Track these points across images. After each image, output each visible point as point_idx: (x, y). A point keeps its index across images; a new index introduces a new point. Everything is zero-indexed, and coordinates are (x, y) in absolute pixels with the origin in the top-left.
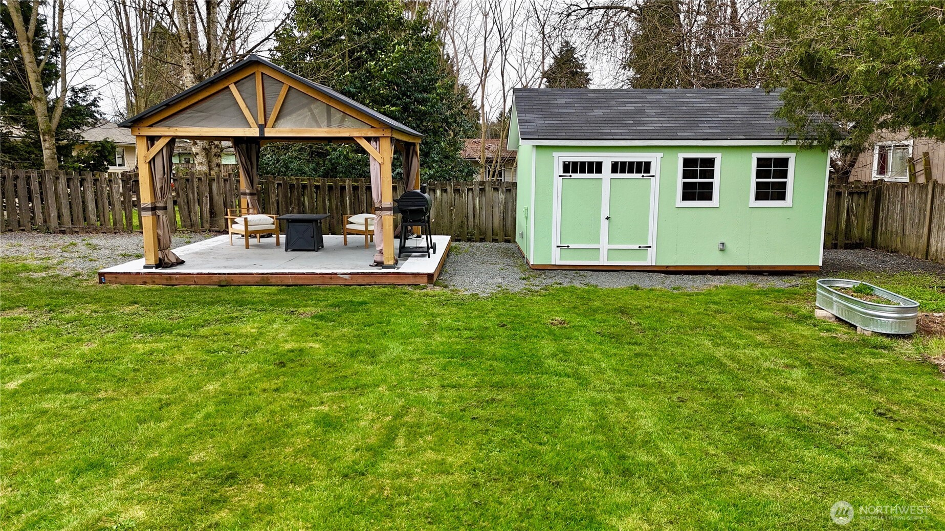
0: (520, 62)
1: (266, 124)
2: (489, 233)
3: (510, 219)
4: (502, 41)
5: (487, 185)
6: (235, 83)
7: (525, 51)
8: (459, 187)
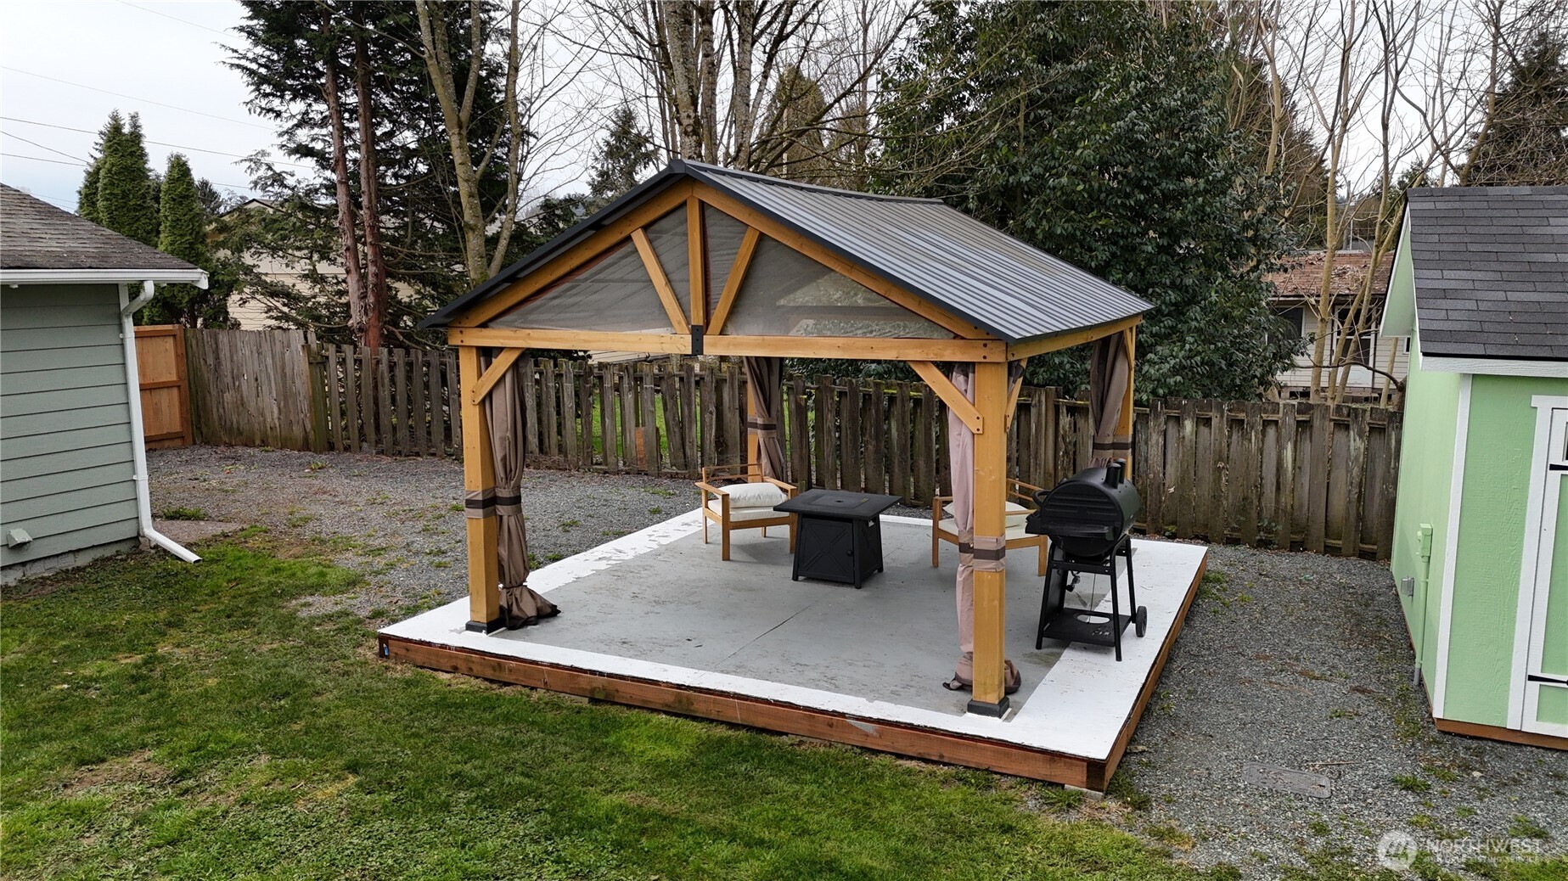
0: (1431, 91)
1: (707, 323)
2: (1318, 529)
3: (1377, 500)
4: (1390, 48)
5: (1317, 414)
6: (645, 228)
7: (1446, 67)
8: (1242, 416)
